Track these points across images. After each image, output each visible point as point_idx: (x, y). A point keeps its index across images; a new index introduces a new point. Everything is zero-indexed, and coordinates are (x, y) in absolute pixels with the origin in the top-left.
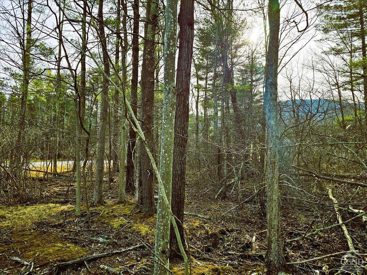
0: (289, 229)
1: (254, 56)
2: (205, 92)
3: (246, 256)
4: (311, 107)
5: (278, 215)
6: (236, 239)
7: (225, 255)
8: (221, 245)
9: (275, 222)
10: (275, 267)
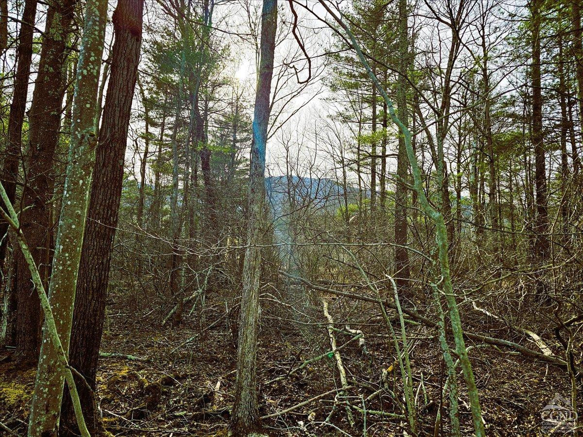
0: (270, 365)
1: (239, 103)
2: (158, 147)
3: (203, 415)
4: (311, 189)
5: (254, 346)
6: (189, 389)
7: (169, 419)
8: (163, 403)
9: (249, 358)
10: (244, 426)
